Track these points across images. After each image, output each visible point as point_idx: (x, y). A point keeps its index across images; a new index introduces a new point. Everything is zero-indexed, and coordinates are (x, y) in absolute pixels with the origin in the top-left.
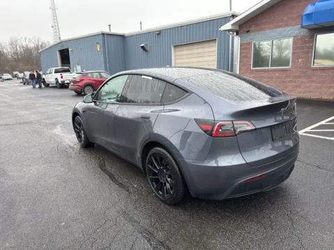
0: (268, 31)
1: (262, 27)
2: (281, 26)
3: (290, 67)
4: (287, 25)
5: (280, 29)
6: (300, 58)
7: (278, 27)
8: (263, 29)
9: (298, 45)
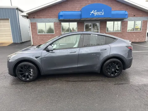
0: (43, 19)
1: (40, 16)
2: (48, 18)
3: (54, 34)
4: (51, 18)
5: (48, 19)
6: (58, 30)
7: (47, 18)
8: (41, 18)
9: (56, 26)
